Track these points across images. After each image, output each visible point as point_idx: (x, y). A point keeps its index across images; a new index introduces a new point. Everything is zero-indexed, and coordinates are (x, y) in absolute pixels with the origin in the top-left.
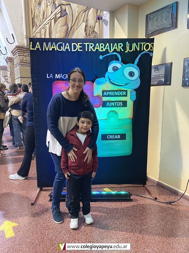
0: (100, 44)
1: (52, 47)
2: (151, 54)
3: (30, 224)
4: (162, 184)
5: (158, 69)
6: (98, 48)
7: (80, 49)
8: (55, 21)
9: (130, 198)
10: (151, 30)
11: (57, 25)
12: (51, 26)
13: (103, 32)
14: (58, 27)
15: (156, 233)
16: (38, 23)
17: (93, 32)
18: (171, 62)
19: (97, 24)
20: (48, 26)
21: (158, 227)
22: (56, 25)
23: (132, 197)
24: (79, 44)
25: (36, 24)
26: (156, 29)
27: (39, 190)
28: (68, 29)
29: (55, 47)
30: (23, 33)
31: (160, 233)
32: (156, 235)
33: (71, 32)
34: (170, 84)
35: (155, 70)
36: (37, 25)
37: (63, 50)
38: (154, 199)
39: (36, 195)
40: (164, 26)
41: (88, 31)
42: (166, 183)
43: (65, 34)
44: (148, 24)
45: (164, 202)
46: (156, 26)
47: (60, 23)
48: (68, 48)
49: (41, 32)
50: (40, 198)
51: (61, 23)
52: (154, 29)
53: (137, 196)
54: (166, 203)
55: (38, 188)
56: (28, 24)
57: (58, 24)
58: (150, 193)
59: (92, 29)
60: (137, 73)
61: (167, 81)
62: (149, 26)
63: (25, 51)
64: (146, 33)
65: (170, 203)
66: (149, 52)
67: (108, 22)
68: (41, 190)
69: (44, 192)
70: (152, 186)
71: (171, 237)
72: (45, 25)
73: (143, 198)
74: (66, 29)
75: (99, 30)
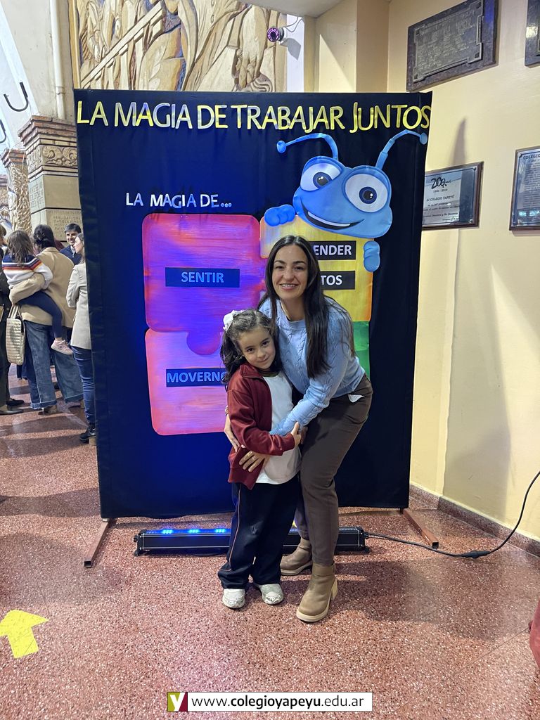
0: (279, 108)
1: (141, 117)
2: (423, 140)
3: (81, 618)
4: (454, 504)
5: (441, 181)
6: (273, 120)
7: (222, 121)
8: (147, 46)
9: (364, 544)
10: (423, 71)
11: (152, 56)
12: (135, 60)
13: (285, 77)
14: (154, 61)
15: (438, 639)
16: (96, 50)
17: (258, 76)
18: (480, 161)
19: (269, 52)
20: (125, 60)
21: (443, 621)
22: (150, 57)
23: (368, 543)
24: (219, 109)
25: (90, 53)
26: (436, 65)
27: (104, 525)
28: (185, 67)
29: (148, 117)
30: (54, 79)
31: (447, 639)
32: (439, 643)
33: (194, 77)
34: (476, 224)
35: (435, 184)
36: (93, 57)
37: (173, 126)
38: (431, 547)
39: (99, 539)
40: (460, 60)
41: (242, 73)
42: (462, 502)
43: (175, 81)
44: (414, 54)
45: (458, 553)
46: (438, 58)
47: (160, 52)
48: (188, 118)
49: (105, 77)
50: (108, 548)
51: (163, 49)
52: (432, 68)
53: (383, 537)
54: (462, 556)
55: (104, 520)
56: (67, 53)
57: (155, 54)
58: (419, 531)
59: (254, 67)
60: (383, 192)
61: (469, 216)
62: (418, 58)
63: (58, 133)
64: (409, 78)
65: (475, 556)
66: (416, 132)
67: (300, 46)
68: (111, 524)
69: (121, 531)
70: (424, 511)
71: (479, 648)
72: (116, 55)
73: (399, 543)
74: (177, 66)
75: (273, 69)
